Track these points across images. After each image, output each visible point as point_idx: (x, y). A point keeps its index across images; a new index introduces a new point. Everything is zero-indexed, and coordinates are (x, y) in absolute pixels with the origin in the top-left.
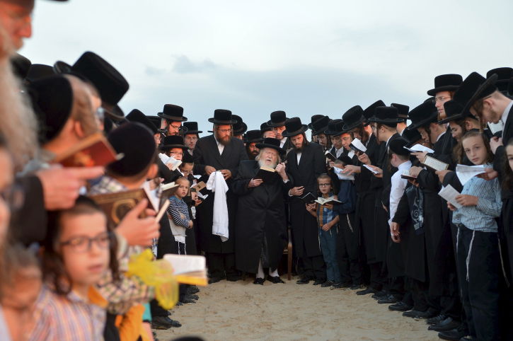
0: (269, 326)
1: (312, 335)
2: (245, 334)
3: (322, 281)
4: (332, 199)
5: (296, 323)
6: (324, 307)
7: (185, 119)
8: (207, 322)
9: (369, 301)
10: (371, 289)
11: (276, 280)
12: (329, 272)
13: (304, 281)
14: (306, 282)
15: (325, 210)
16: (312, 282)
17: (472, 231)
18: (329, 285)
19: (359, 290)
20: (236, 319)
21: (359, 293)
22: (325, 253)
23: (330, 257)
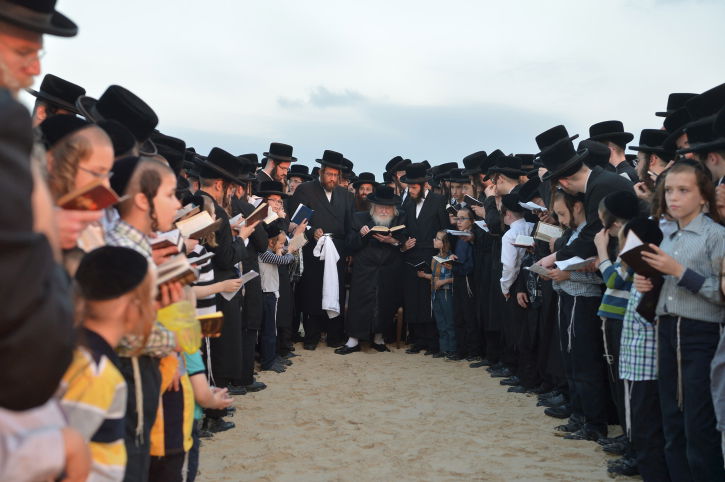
0: (360, 396)
1: (406, 407)
2: (332, 403)
3: (434, 350)
4: (452, 258)
5: (392, 394)
6: (429, 379)
7: (295, 159)
8: (294, 389)
9: (482, 373)
10: (486, 361)
11: (381, 349)
12: (442, 342)
13: (415, 350)
14: (417, 352)
15: (443, 271)
16: (423, 352)
17: (573, 297)
18: (442, 355)
19: (475, 362)
20: (326, 387)
21: (472, 366)
22: (439, 319)
23: (445, 325)
